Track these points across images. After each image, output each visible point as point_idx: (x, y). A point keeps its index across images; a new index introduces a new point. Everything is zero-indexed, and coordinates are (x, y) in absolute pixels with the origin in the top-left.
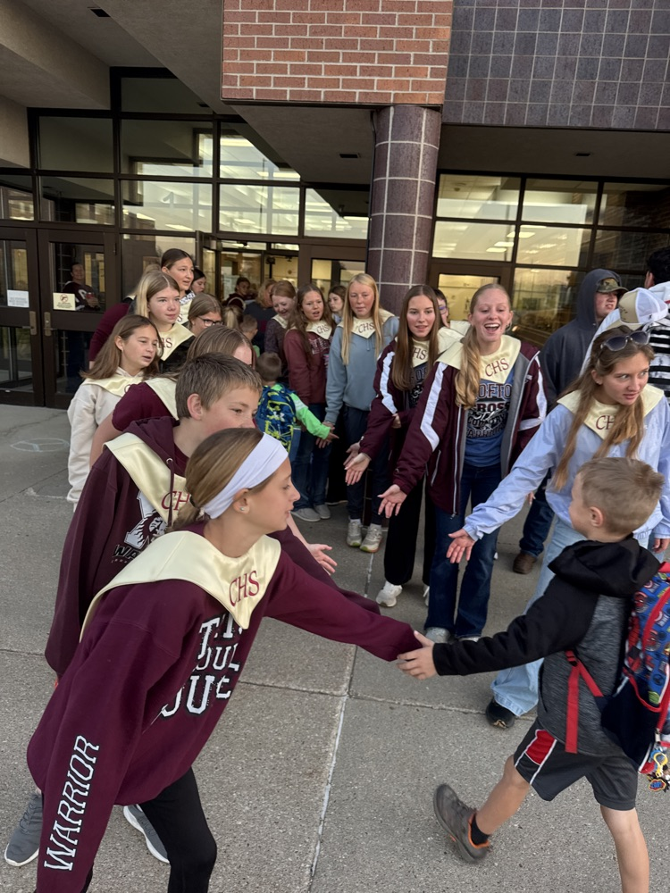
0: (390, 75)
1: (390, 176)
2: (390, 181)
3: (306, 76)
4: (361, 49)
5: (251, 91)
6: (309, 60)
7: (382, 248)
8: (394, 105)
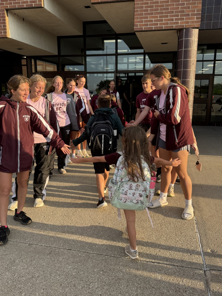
0: (184, 20)
1: (184, 49)
2: (184, 50)
3: (159, 22)
4: (175, 13)
5: (142, 28)
6: (159, 18)
7: (182, 70)
8: (185, 28)
